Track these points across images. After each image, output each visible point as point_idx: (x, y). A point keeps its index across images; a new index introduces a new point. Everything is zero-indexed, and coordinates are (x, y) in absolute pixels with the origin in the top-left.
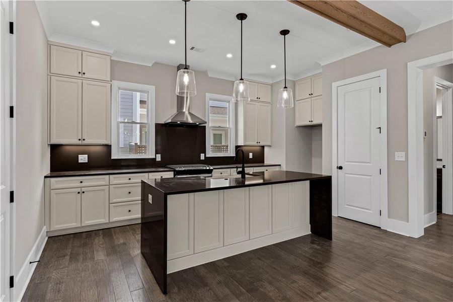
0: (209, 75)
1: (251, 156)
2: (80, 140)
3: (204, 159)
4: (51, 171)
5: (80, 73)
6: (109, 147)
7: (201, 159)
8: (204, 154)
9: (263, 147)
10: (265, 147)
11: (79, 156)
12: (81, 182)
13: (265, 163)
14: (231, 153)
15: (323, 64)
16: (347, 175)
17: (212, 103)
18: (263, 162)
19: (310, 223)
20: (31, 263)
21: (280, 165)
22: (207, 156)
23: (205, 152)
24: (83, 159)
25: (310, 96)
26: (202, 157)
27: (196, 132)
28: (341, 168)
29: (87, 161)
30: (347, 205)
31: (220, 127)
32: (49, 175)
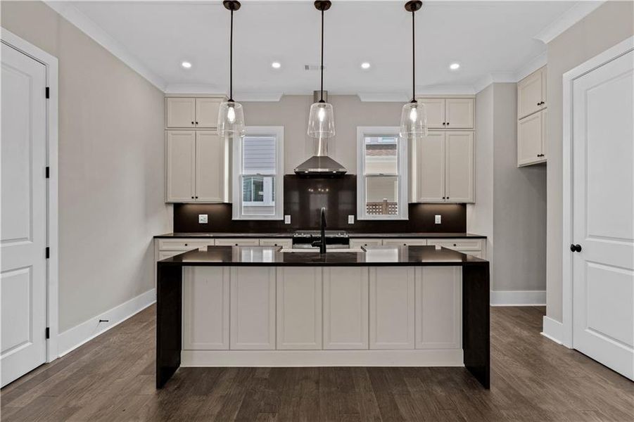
0: (363, 100)
1: (438, 219)
2: (193, 198)
3: (353, 223)
4: (175, 231)
5: (193, 123)
6: (229, 206)
7: (349, 223)
8: (353, 216)
9: (464, 205)
10: (467, 205)
11: (200, 215)
12: (186, 245)
13: (468, 232)
14: (402, 214)
15: (546, 39)
16: (590, 264)
17: (368, 140)
18: (465, 231)
19: (463, 348)
20: (100, 321)
21: (486, 237)
22: (358, 219)
23: (355, 214)
24: (203, 219)
25: (540, 107)
26: (351, 220)
27: (342, 183)
28: (576, 248)
29: (207, 222)
30: (590, 328)
31: (381, 175)
32: (172, 235)
